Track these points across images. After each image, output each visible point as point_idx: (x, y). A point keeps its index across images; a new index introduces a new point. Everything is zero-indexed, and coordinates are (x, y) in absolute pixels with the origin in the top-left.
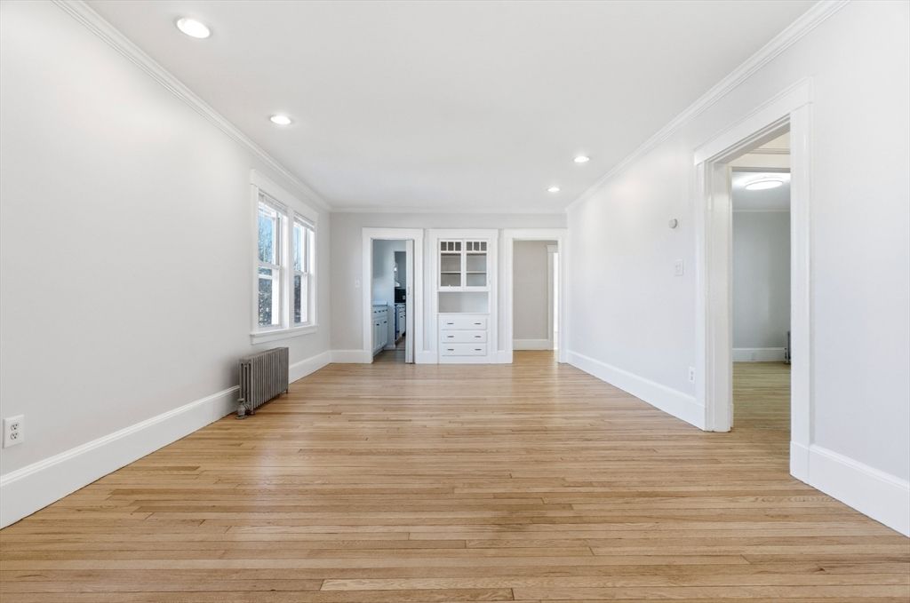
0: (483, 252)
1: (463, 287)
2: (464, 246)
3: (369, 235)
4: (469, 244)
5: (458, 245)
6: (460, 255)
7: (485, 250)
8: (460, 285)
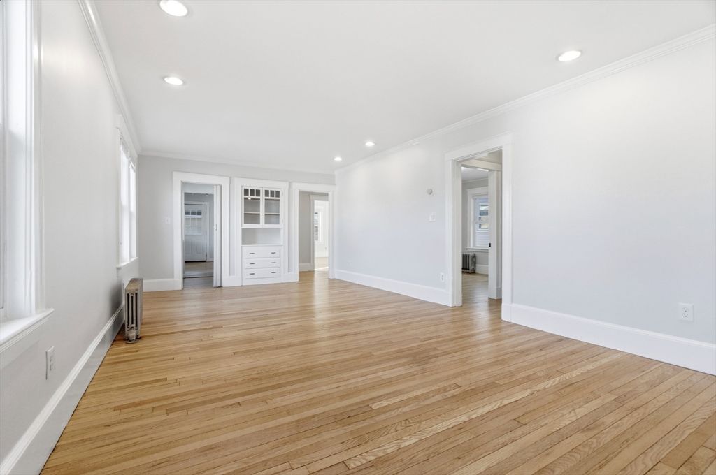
0: (277, 198)
1: (262, 224)
2: (262, 194)
3: (178, 178)
4: (267, 192)
5: (258, 192)
6: (259, 199)
7: (279, 197)
8: (259, 223)
